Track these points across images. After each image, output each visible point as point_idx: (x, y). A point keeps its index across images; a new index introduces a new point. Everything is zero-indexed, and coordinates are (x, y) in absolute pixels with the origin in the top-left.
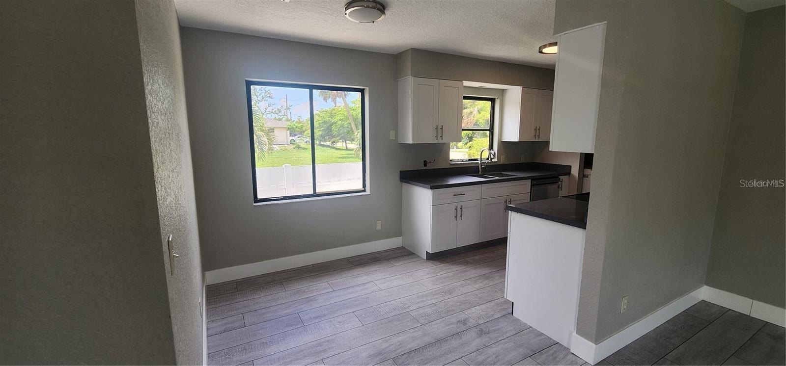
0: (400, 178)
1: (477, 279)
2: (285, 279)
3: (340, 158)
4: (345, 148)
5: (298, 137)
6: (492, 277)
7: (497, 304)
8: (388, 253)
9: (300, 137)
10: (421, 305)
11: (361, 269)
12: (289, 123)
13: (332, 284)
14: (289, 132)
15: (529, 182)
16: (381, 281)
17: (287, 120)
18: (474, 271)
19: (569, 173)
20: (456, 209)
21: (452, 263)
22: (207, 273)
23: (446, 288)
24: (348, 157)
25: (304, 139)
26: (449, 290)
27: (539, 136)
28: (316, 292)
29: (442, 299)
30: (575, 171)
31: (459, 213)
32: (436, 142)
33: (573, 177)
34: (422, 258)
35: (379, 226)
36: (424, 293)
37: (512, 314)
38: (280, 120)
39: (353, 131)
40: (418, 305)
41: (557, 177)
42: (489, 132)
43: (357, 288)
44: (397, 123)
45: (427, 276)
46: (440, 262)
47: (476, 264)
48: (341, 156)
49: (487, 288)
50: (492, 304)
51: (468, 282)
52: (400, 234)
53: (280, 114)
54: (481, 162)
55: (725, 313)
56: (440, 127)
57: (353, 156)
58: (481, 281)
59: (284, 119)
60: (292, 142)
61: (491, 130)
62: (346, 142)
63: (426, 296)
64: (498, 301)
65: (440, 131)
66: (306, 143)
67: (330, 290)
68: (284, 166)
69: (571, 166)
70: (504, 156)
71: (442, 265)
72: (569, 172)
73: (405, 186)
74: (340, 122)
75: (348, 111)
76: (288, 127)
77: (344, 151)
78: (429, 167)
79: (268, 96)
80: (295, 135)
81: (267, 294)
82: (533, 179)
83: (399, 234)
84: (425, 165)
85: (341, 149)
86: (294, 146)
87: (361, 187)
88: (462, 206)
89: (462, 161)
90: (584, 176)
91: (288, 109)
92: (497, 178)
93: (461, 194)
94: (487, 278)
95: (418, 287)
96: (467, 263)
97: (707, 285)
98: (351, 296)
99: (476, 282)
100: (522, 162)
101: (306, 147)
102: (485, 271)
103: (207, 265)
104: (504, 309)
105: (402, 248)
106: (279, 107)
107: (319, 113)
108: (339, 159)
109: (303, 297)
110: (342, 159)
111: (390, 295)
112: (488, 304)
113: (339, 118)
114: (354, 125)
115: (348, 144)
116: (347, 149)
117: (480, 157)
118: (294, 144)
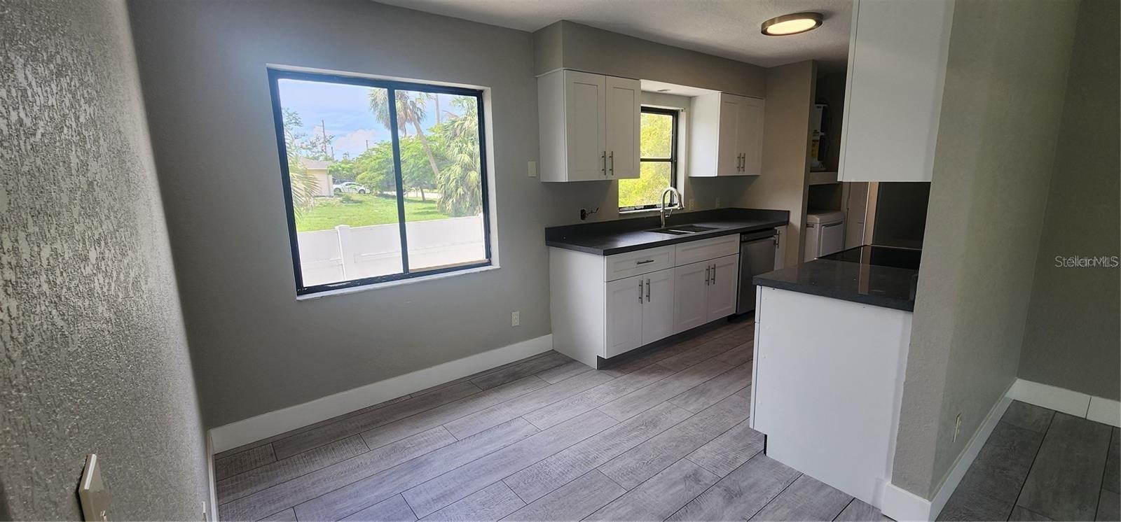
0: (546, 240)
1: (688, 397)
2: (365, 426)
3: (415, 214)
4: (422, 199)
5: (347, 185)
6: (709, 390)
7: (735, 438)
8: (534, 362)
9: (350, 184)
10: (615, 452)
11: (496, 395)
12: (330, 163)
13: (452, 428)
14: (331, 177)
15: (737, 238)
16: (535, 413)
17: (326, 159)
18: (677, 383)
19: (787, 223)
20: (641, 286)
21: (639, 371)
22: (215, 433)
23: (645, 417)
24: (428, 213)
25: (357, 187)
26: (650, 420)
27: (743, 168)
28: (427, 446)
29: (643, 438)
30: (796, 219)
31: (645, 292)
32: (603, 178)
33: (794, 227)
34: (589, 367)
35: (515, 319)
36: (613, 430)
37: (765, 453)
38: (317, 159)
39: (433, 174)
40: (610, 453)
41: (772, 229)
42: (670, 163)
43: (499, 432)
44: (539, 149)
45: (607, 399)
46: (619, 371)
47: (678, 369)
48: (417, 211)
49: (709, 410)
50: (726, 438)
51: (675, 402)
52: (548, 331)
53: (315, 149)
54: (663, 209)
55: (1053, 418)
56: (608, 154)
57: (436, 210)
58: (694, 399)
59: (321, 158)
60: (338, 192)
61: (674, 161)
62: (422, 190)
63: (618, 434)
64: (734, 432)
65: (609, 162)
66: (359, 192)
67: (451, 440)
68: (337, 227)
69: (789, 212)
70: (693, 200)
71: (625, 377)
72: (786, 220)
73: (556, 253)
74: (412, 161)
75: (424, 144)
76: (330, 168)
77: (420, 204)
78: (589, 220)
79: (293, 121)
80: (342, 182)
81: (337, 460)
82: (743, 233)
83: (546, 328)
84: (583, 217)
85: (416, 201)
86: (341, 199)
87: (482, 257)
88: (649, 280)
89: (636, 209)
90: (807, 226)
91: (327, 141)
92: (693, 233)
93: (648, 262)
94: (702, 393)
95: (600, 418)
96: (661, 370)
97: (1021, 377)
98: (490, 448)
99: (688, 402)
100: (716, 207)
101: (360, 200)
102: (695, 381)
103: (211, 416)
104: (748, 446)
105: (553, 353)
106: (313, 140)
107: (378, 147)
108: (415, 216)
109: (404, 460)
110: (419, 216)
111: (558, 440)
112: (721, 440)
113: (409, 154)
114: (435, 164)
115: (425, 194)
116: (424, 201)
117: (662, 203)
118: (339, 196)
